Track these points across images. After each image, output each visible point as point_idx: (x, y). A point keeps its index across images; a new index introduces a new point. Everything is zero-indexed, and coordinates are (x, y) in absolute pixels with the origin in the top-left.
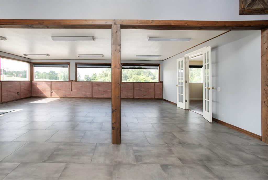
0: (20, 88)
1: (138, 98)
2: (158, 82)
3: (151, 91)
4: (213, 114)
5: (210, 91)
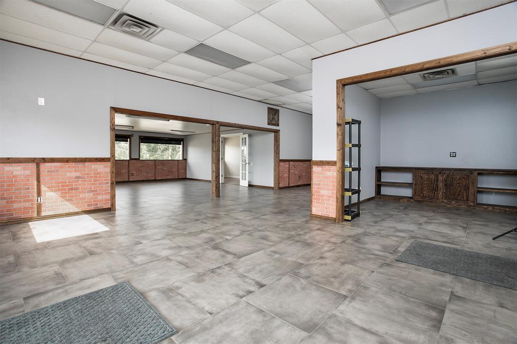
1: (160, 179)
2: (181, 159)
3: (175, 170)
4: (249, 182)
5: (247, 165)
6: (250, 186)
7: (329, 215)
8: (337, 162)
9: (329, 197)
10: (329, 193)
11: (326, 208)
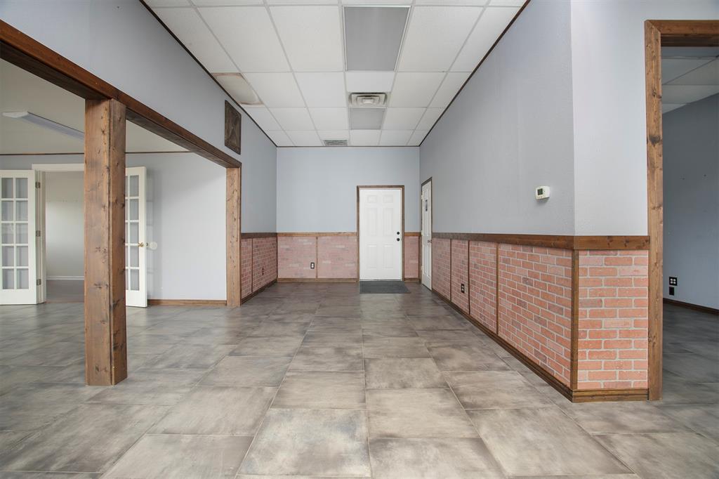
5: (142, 249)
6: (151, 303)
7: (629, 383)
8: (652, 240)
9: (628, 333)
10: (626, 324)
11: (620, 367)
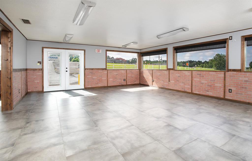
0: (127, 76)
